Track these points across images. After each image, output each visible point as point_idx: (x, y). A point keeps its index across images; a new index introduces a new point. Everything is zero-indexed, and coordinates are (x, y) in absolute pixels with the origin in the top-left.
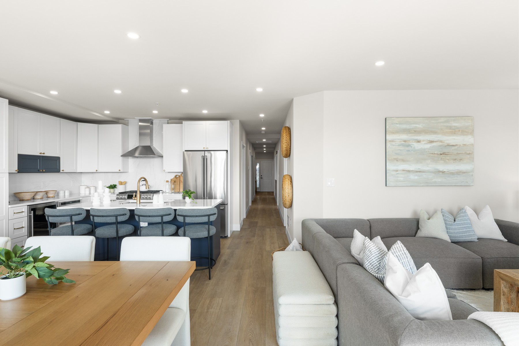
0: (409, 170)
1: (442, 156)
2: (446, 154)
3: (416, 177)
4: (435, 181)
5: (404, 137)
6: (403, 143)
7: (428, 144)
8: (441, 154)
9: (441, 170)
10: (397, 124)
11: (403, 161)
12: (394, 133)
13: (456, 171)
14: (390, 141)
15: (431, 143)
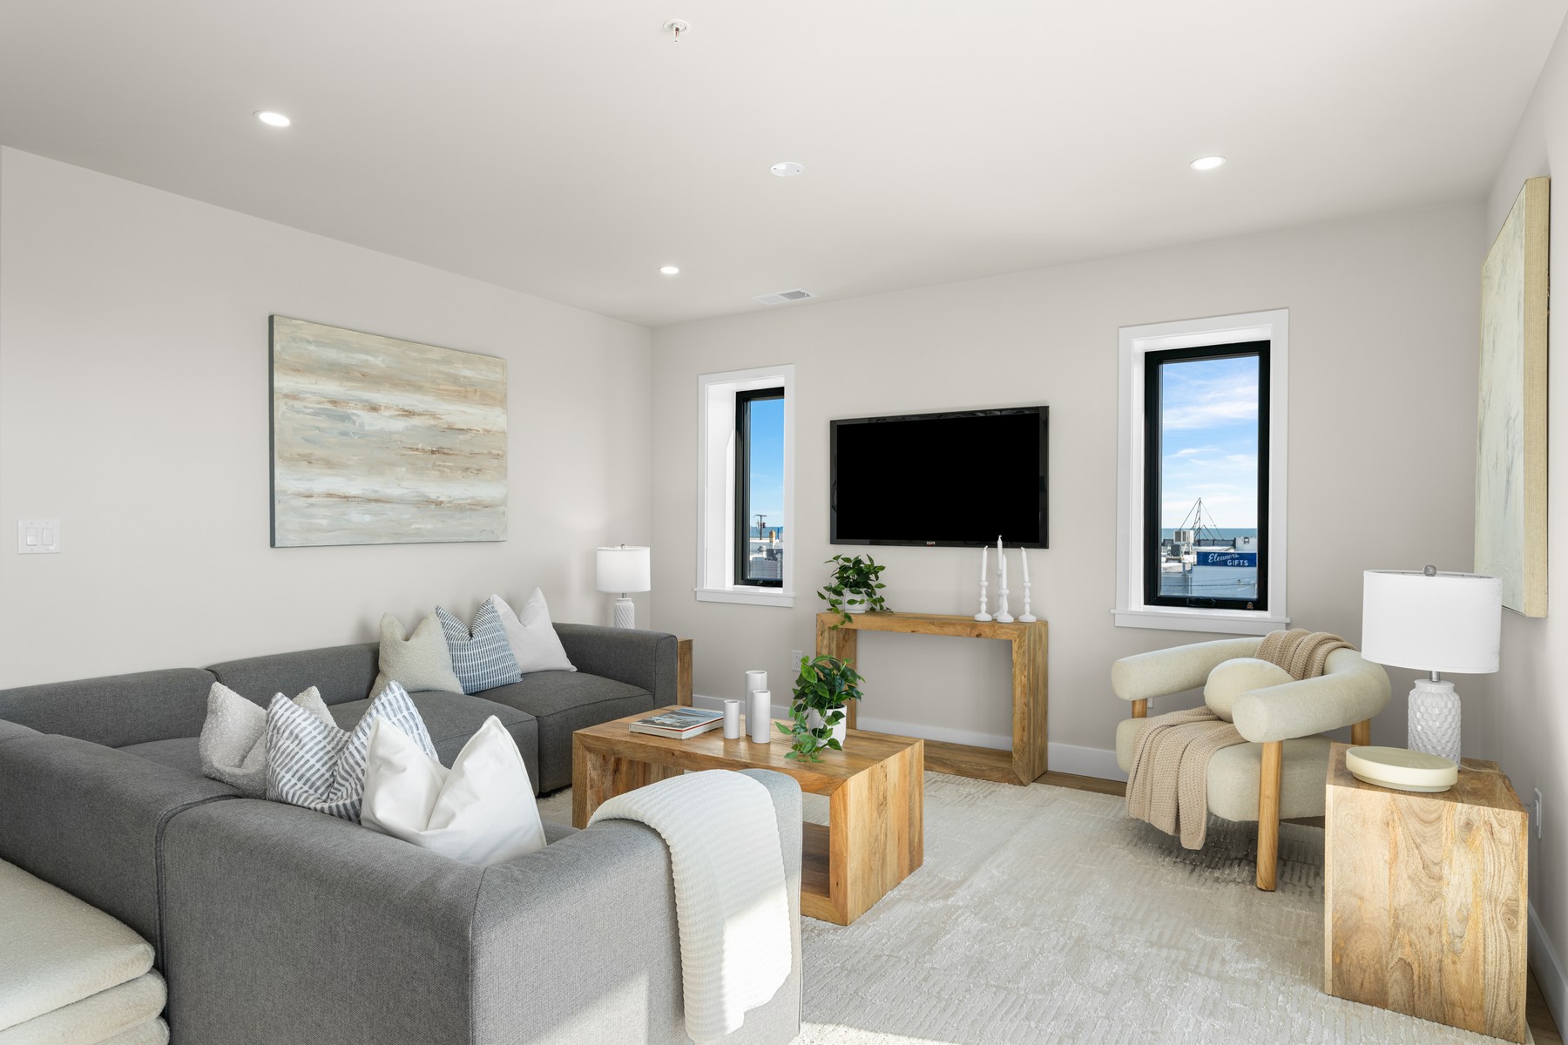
0: (347, 494)
1: (434, 456)
2: (444, 453)
3: (367, 518)
4: (419, 529)
5: (332, 387)
6: (329, 406)
7: (400, 418)
8: (433, 452)
9: (433, 496)
10: (309, 342)
11: (329, 464)
12: (299, 371)
13: (469, 501)
14: (286, 396)
15: (406, 416)
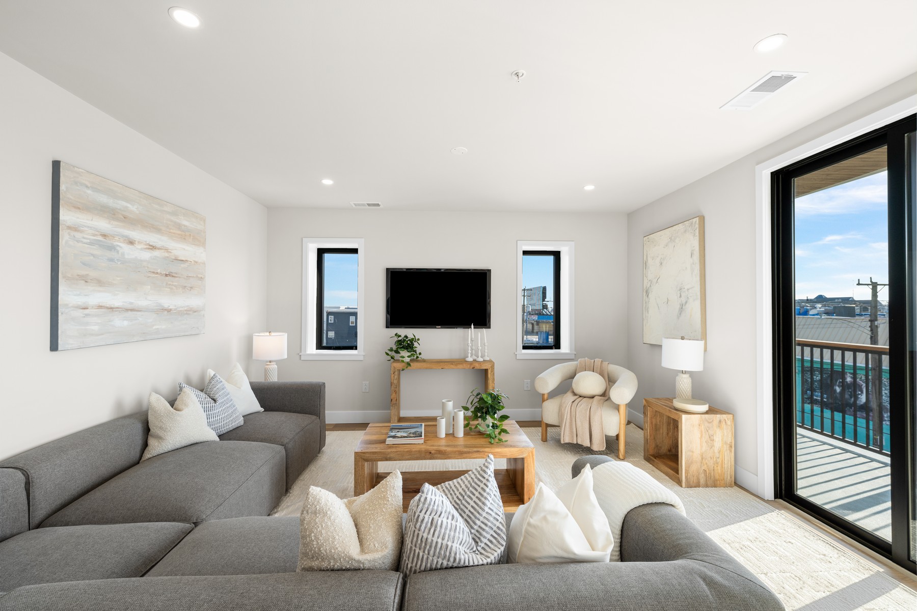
0: (112, 306)
1: (167, 278)
2: (173, 276)
3: (126, 323)
4: (158, 329)
5: (103, 224)
6: (101, 238)
7: (147, 250)
8: (166, 275)
9: (166, 306)
10: (87, 187)
11: (100, 283)
12: (79, 208)
13: (186, 309)
14: (69, 228)
15: (151, 249)
